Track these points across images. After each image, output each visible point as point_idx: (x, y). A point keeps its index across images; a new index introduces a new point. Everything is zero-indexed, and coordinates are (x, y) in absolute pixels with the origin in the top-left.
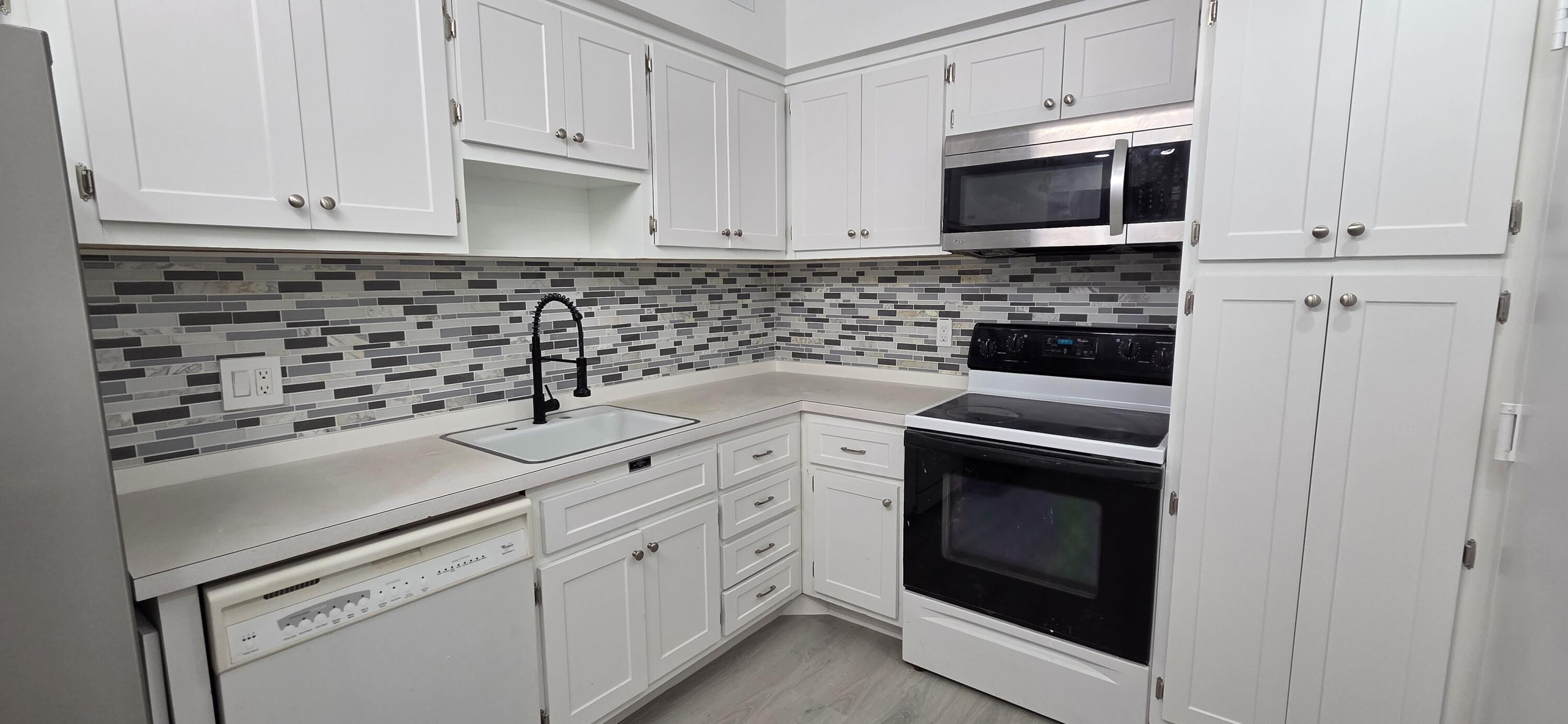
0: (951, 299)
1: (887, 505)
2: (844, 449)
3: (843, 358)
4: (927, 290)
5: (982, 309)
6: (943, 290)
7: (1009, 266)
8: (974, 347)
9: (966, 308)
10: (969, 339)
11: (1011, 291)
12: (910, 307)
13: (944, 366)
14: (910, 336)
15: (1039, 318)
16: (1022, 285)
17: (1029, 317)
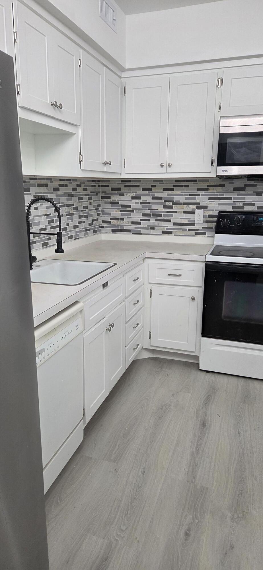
0: (203, 199)
1: (193, 299)
2: (169, 275)
3: (142, 231)
4: (190, 195)
5: (219, 204)
6: (199, 195)
7: (233, 183)
8: (218, 223)
9: (211, 204)
10: (215, 219)
11: (234, 195)
12: (181, 204)
13: (198, 233)
14: (181, 218)
15: (247, 208)
16: (240, 192)
17: (242, 208)
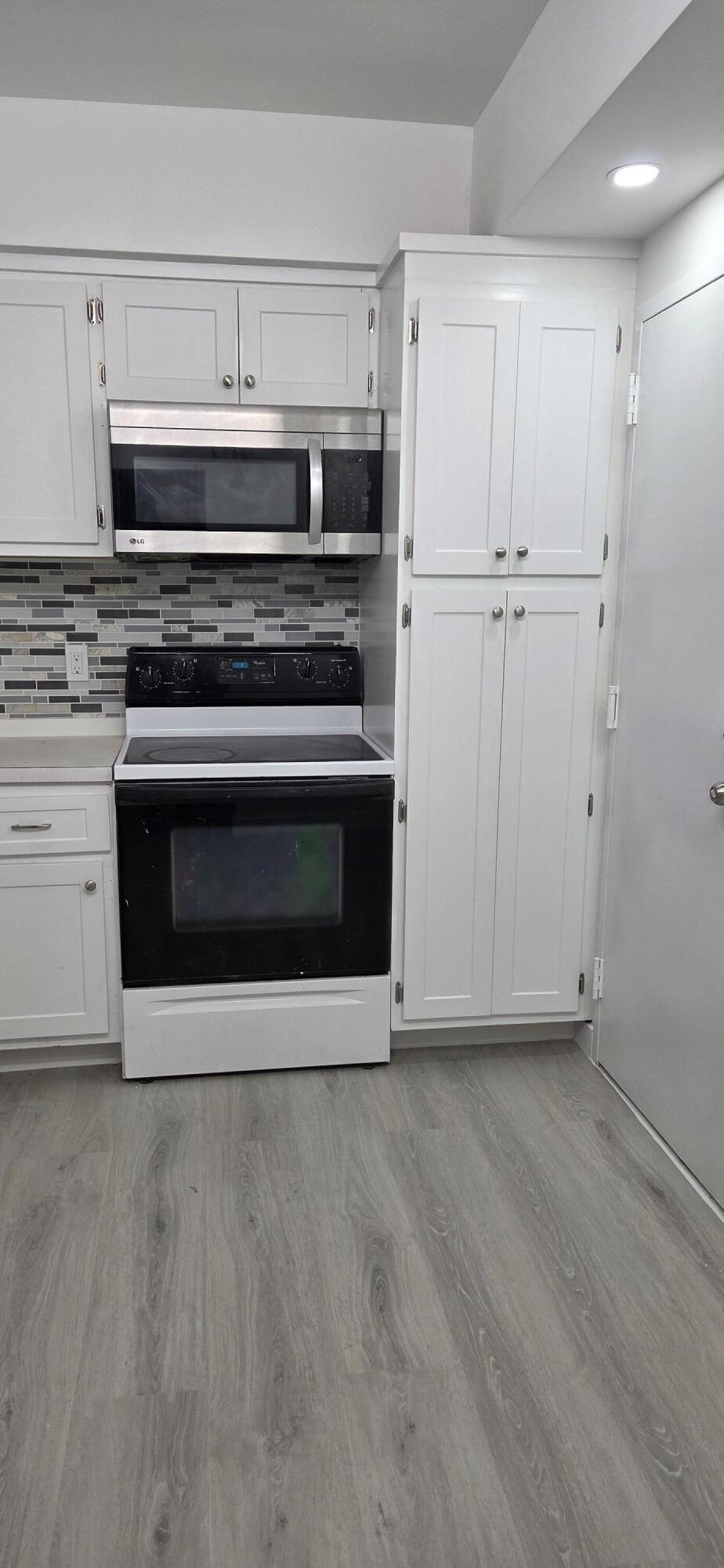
0: (83, 617)
1: (91, 888)
2: (15, 828)
4: (45, 604)
5: (128, 629)
6: (70, 604)
7: (158, 574)
8: (131, 678)
9: (106, 628)
10: (122, 668)
11: (164, 605)
12: (22, 628)
13: (79, 707)
14: (25, 669)
15: (200, 639)
16: (176, 598)
17: (188, 637)
